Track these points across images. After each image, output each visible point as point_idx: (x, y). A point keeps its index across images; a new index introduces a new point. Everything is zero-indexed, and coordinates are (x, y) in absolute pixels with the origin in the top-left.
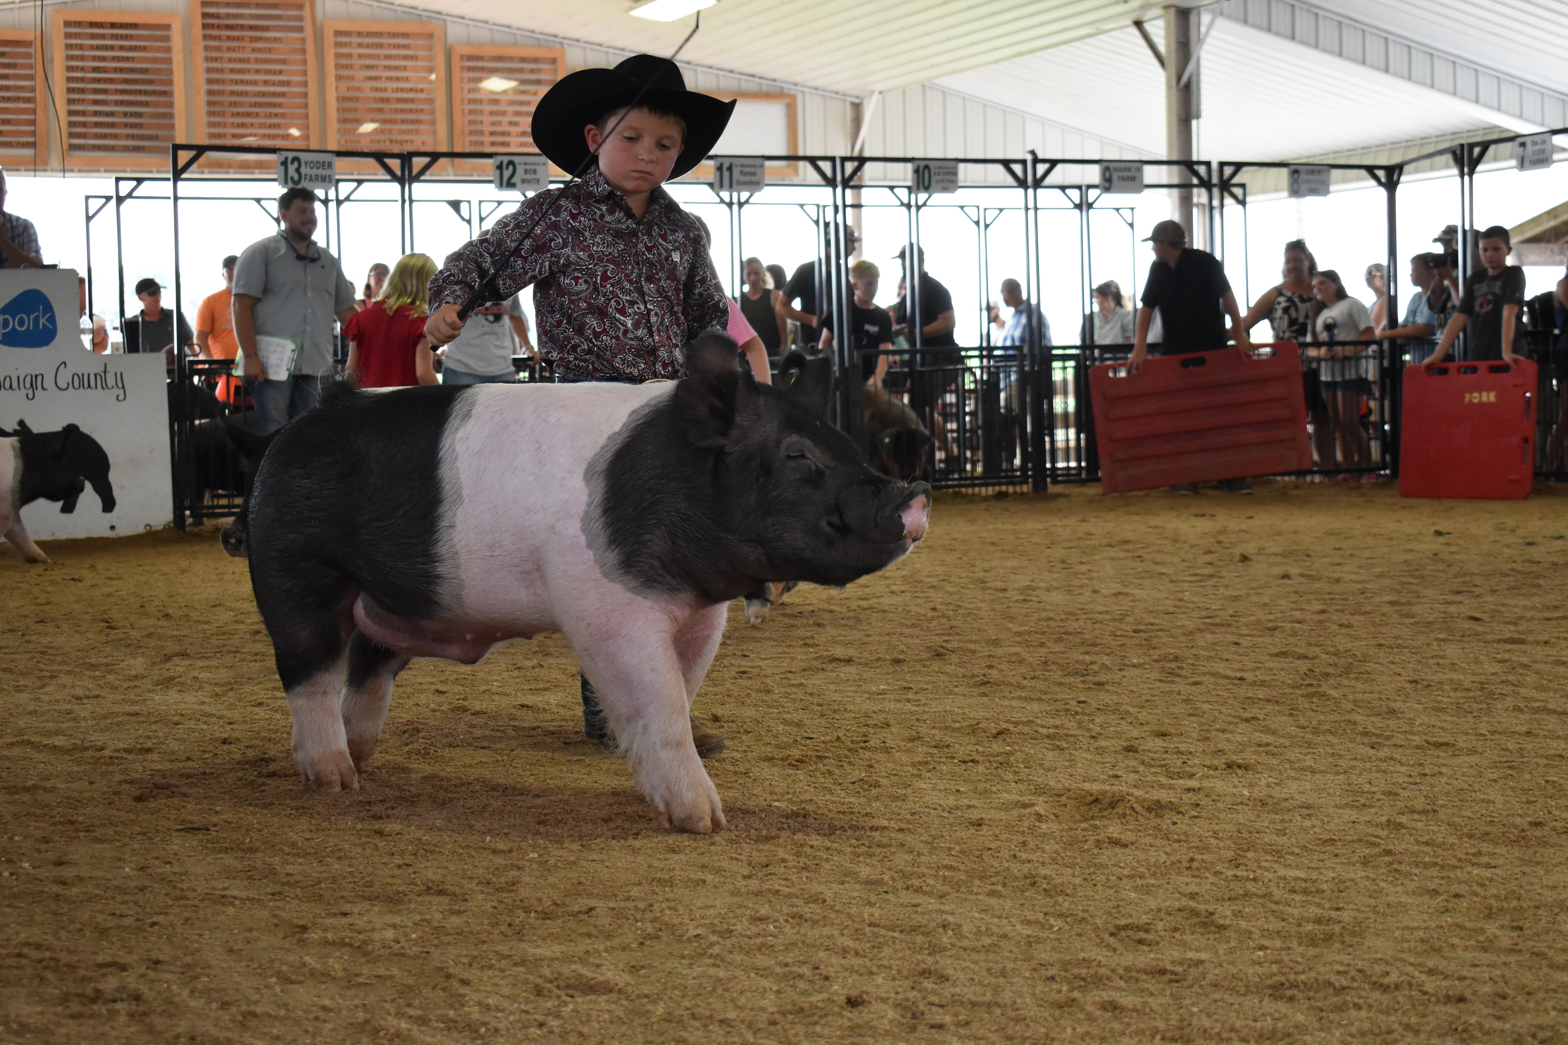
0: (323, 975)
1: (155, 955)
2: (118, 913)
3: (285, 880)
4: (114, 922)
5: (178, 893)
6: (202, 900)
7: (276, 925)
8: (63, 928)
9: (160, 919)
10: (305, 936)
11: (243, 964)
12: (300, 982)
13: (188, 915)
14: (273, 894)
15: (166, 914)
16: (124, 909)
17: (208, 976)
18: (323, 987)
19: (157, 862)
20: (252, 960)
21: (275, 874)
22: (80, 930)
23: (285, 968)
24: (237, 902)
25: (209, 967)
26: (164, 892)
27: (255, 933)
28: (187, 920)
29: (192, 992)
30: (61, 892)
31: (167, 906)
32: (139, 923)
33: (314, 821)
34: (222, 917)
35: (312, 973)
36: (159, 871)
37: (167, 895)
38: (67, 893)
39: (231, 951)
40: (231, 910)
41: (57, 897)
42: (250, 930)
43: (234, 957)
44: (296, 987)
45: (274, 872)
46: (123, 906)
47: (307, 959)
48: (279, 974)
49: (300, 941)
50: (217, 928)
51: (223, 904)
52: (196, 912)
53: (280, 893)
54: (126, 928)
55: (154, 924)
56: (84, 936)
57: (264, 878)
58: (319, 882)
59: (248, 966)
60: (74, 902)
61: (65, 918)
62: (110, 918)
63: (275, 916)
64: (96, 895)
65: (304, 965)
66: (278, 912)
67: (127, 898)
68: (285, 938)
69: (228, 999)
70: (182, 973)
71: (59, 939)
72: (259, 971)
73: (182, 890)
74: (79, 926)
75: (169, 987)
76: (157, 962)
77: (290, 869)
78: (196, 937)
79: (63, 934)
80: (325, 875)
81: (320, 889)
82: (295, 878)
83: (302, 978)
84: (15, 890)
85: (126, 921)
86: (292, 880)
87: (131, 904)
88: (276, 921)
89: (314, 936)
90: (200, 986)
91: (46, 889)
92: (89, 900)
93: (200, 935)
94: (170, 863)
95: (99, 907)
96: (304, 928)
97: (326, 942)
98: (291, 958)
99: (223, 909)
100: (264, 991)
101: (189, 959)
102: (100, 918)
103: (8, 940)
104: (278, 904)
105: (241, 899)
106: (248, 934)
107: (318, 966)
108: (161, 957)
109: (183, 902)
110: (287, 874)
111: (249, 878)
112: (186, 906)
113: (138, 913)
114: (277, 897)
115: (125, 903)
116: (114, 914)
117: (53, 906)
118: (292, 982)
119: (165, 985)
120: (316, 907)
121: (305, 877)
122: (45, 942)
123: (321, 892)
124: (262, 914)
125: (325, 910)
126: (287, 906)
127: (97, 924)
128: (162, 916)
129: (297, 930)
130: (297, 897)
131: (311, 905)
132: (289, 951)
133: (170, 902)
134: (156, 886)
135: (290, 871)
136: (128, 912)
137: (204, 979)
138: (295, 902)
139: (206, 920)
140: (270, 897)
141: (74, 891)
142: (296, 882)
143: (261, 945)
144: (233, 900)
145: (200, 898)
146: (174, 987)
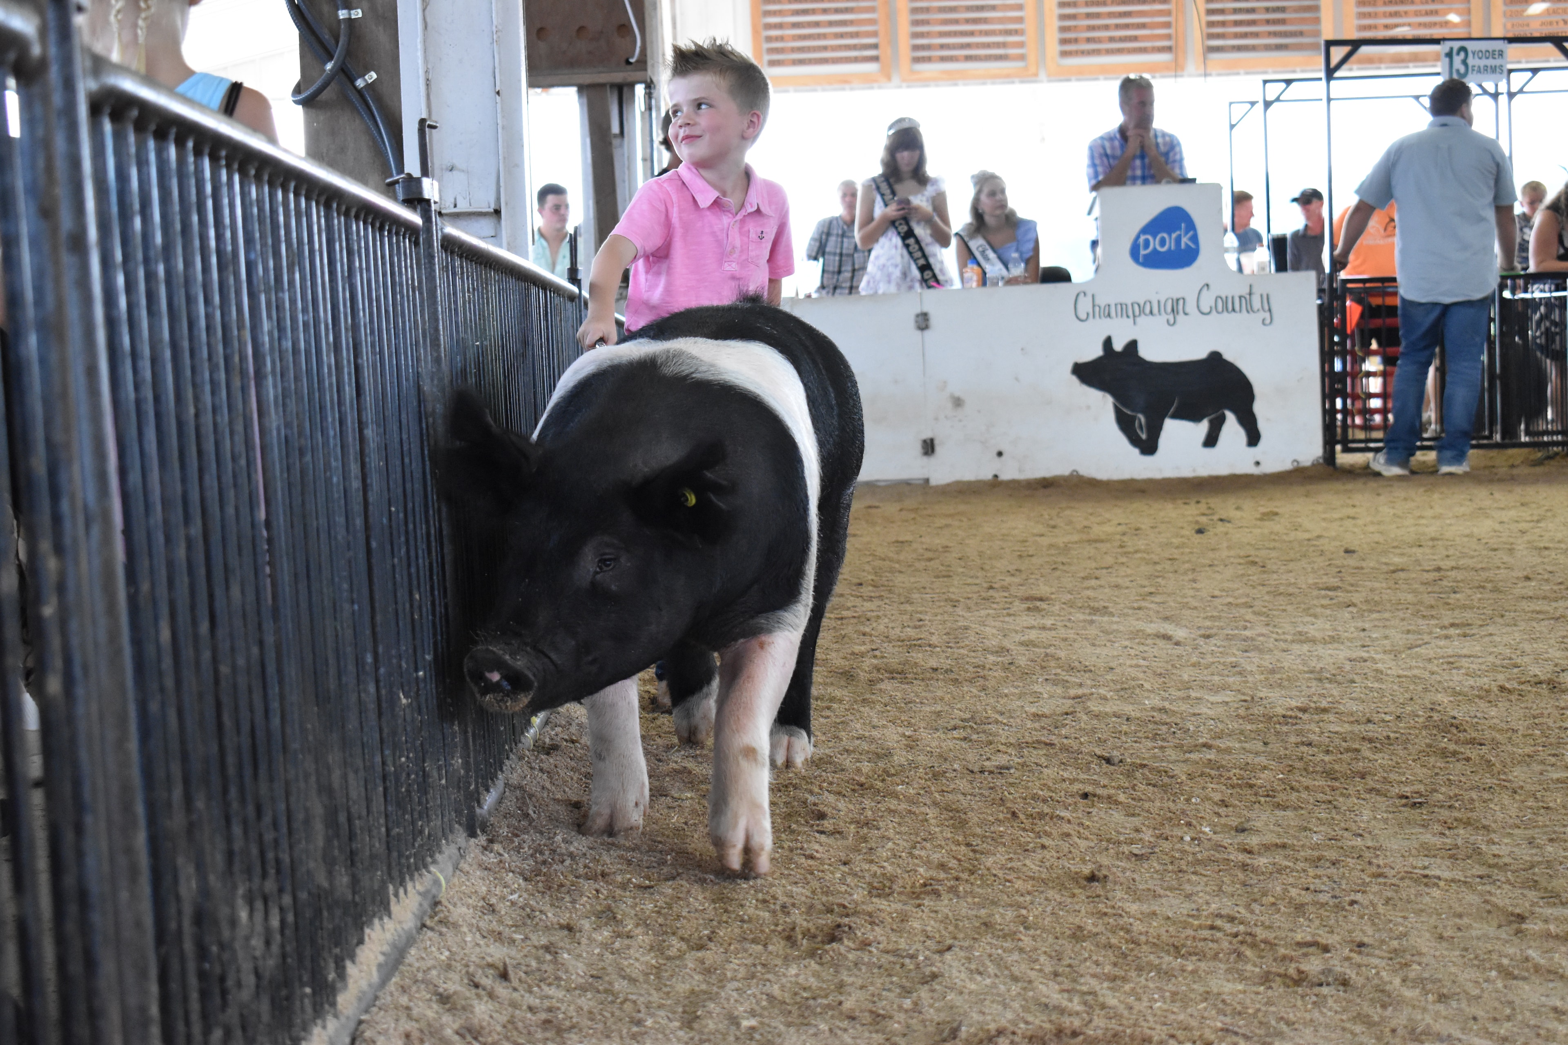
0: (1549, 972)
1: (1359, 937)
2: (1312, 887)
3: (1491, 862)
4: (1307, 897)
5: (1374, 869)
6: (1402, 879)
7: (1489, 912)
8: (1255, 901)
9: (1358, 897)
10: (1524, 926)
11: (1458, 953)
12: (1524, 979)
13: (1389, 894)
14: (1481, 877)
15: (1364, 892)
16: (1317, 884)
17: (1420, 964)
18: (1551, 985)
19: (1346, 834)
20: (1466, 950)
21: (1480, 854)
22: (1274, 904)
23: (1505, 961)
24: (1442, 883)
25: (1420, 954)
26: (1359, 867)
27: (1466, 920)
28: (1388, 901)
29: (1404, 981)
30: (1249, 861)
31: (1364, 884)
32: (1337, 901)
33: (1517, 797)
34: (1427, 899)
35: (1537, 969)
36: (1350, 843)
37: (1363, 871)
38: (1256, 863)
39: (1441, 937)
40: (1436, 893)
41: (1244, 867)
42: (1460, 916)
43: (1445, 944)
44: (1520, 983)
45: (1477, 851)
46: (1317, 881)
47: (1531, 953)
48: (1500, 968)
49: (1518, 932)
50: (1422, 911)
51: (1426, 885)
52: (1396, 892)
53: (1489, 876)
54: (1323, 905)
55: (1353, 903)
56: (1278, 911)
57: (1469, 857)
58: (1532, 867)
59: (1464, 957)
60: (1263, 873)
61: (1256, 890)
62: (1304, 892)
63: (1486, 902)
64: (1286, 867)
65: (1527, 959)
66: (1488, 897)
67: (1320, 872)
68: (1500, 926)
69: (1445, 991)
70: (1391, 959)
71: (1252, 912)
72: (1476, 962)
73: (1379, 866)
74: (1272, 900)
75: (1378, 973)
76: (1361, 945)
77: (1495, 849)
78: (1400, 920)
79: (1256, 907)
80: (1536, 858)
81: (1534, 874)
82: (1507, 860)
83: (1526, 974)
84: (1199, 856)
85: (1323, 898)
86: (1501, 862)
87: (1325, 879)
88: (1489, 907)
89: (1533, 926)
90: (1412, 975)
91: (1232, 857)
92: (1279, 871)
93: (1405, 918)
94: (1361, 835)
95: (1291, 880)
96: (1521, 918)
97: (1549, 935)
98: (1511, 951)
99: (1427, 890)
100: (1485, 985)
101: (1395, 944)
102: (1294, 892)
103: (1198, 910)
104: (1488, 888)
105: (1446, 880)
106: (1457, 920)
107: (1542, 962)
108: (1366, 940)
109: (1381, 880)
110: (1494, 856)
111: (1451, 857)
112: (1385, 884)
113: (1333, 889)
114: (1485, 881)
115: (1317, 877)
116: (1308, 889)
117: (1241, 876)
118: (1515, 978)
119: (1374, 971)
120: (1532, 895)
121: (1515, 859)
122: (1237, 915)
123: (1536, 878)
124: (1471, 898)
125: (1543, 898)
126: (1498, 892)
127: (1291, 898)
128: (1360, 894)
129: (1513, 918)
130: (1508, 882)
131: (1525, 892)
132: (1507, 942)
133: (1368, 880)
134: (1349, 860)
135: (1496, 852)
136: (1323, 887)
137: (1415, 967)
138: (1507, 887)
139: (1409, 901)
140: (1478, 880)
141: (1262, 861)
142: (1506, 864)
143: (1474, 933)
144: (1436, 881)
145: (1400, 876)
146: (1384, 974)
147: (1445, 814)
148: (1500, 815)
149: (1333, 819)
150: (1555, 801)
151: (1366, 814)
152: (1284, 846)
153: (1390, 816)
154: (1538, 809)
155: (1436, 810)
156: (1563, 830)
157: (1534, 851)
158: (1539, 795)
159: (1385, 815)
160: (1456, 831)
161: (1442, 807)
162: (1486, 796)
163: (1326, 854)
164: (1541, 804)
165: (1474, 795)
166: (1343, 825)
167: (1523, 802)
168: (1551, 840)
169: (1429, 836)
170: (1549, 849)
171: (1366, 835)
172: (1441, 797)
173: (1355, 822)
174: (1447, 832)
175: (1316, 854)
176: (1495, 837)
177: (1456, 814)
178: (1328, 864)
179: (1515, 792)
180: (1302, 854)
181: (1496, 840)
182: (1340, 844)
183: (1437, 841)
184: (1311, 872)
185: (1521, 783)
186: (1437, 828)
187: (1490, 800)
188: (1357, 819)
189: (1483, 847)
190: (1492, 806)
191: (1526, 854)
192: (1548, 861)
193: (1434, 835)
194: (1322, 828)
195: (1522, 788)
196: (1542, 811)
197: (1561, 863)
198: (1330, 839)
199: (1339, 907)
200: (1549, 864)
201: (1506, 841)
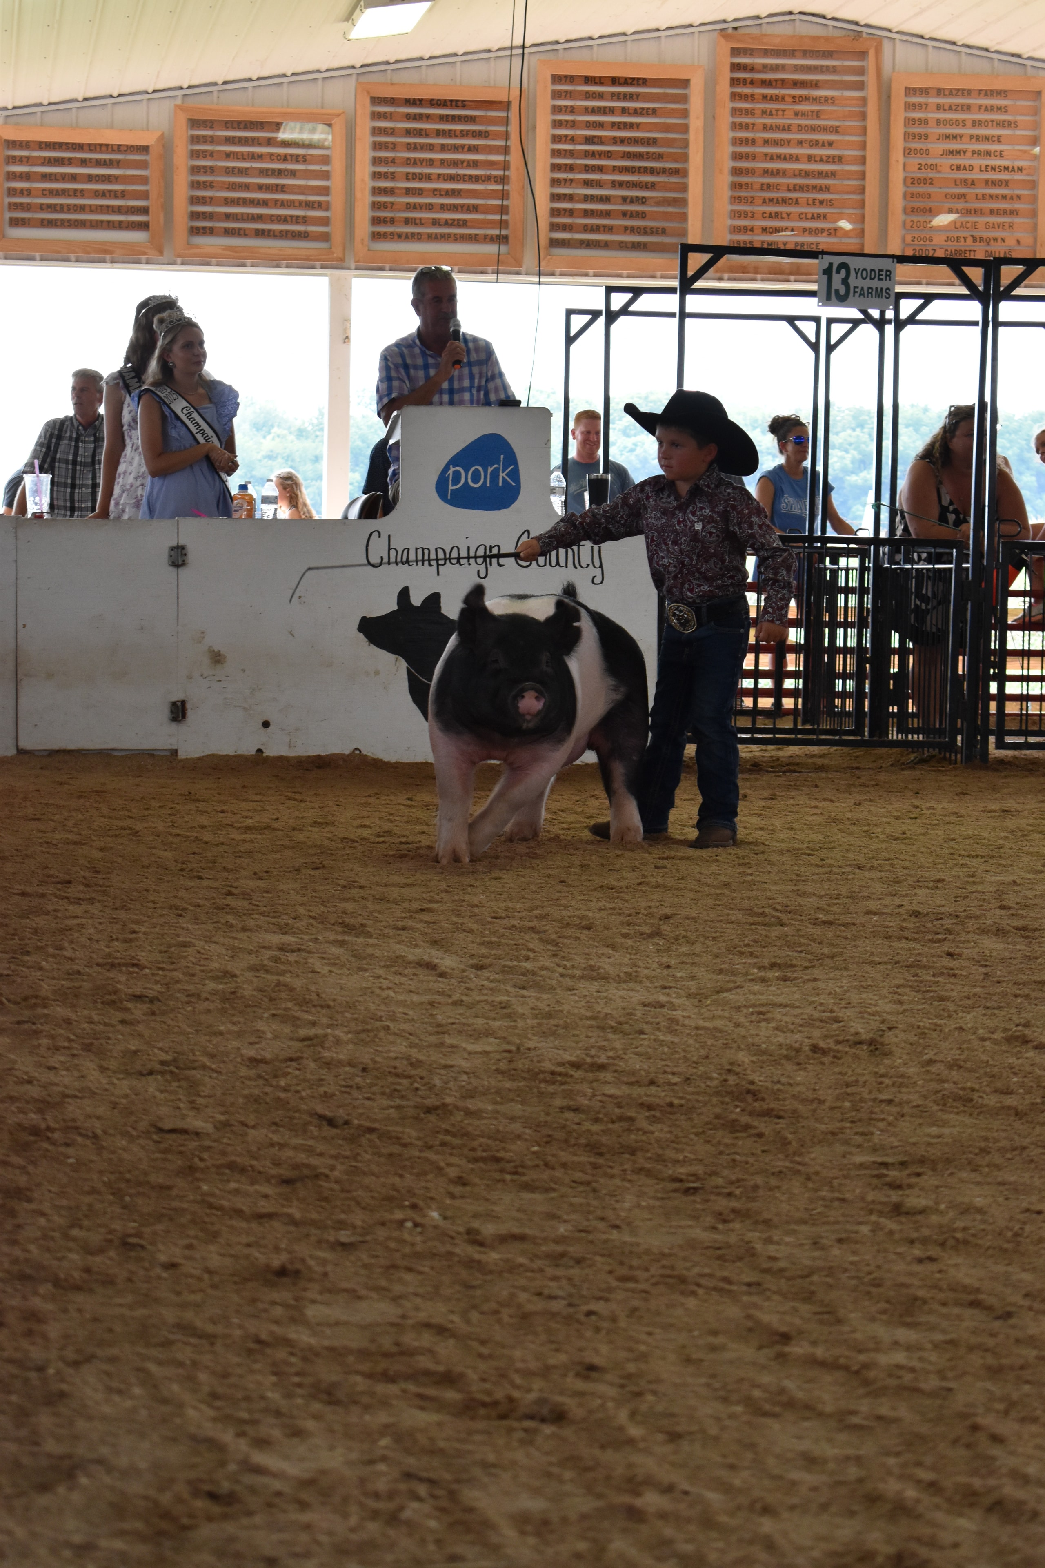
0: (807, 1407)
1: (590, 1356)
2: (546, 1291)
3: (766, 1265)
4: (539, 1305)
5: (623, 1271)
6: (655, 1284)
7: (750, 1330)
8: (474, 1307)
9: (600, 1305)
10: (787, 1349)
11: (703, 1380)
12: (775, 1415)
13: (636, 1303)
14: (749, 1285)
15: (607, 1300)
16: (553, 1288)
17: (654, 1393)
18: (806, 1424)
19: (601, 1225)
20: (713, 1376)
21: (753, 1255)
22: (496, 1312)
23: (757, 1393)
24: (700, 1291)
25: (658, 1380)
26: (607, 1268)
27: (721, 1339)
28: (635, 1309)
29: (633, 1414)
30: (477, 1256)
31: (610, 1290)
32: (571, 1310)
33: (810, 1185)
34: (679, 1311)
35: (791, 1404)
36: (604, 1237)
37: (611, 1272)
38: (485, 1257)
39: (688, 1361)
40: (692, 1302)
41: (471, 1264)
42: (715, 1333)
43: (691, 1368)
44: (768, 1421)
45: (752, 1253)
46: (553, 1284)
47: (788, 1384)
48: (748, 1401)
49: (781, 1357)
50: (672, 1325)
51: (683, 1293)
52: (646, 1300)
53: (758, 1284)
54: (553, 1315)
55: (590, 1313)
56: (499, 1321)
57: (740, 1259)
58: (812, 1273)
59: (708, 1385)
60: (491, 1272)
61: (479, 1292)
62: (535, 1298)
63: (749, 1317)
64: (521, 1265)
65: (782, 1391)
66: (752, 1312)
67: (559, 1272)
68: (760, 1348)
69: (679, 1428)
70: (622, 1386)
71: (468, 1322)
72: (722, 1393)
73: (631, 1268)
74: (496, 1306)
75: (602, 1405)
76: (592, 1368)
77: (772, 1250)
78: (644, 1337)
79: (474, 1316)
80: (820, 1263)
81: (811, 1283)
82: (782, 1264)
83: (777, 1409)
84: (419, 1247)
85: (557, 1306)
86: (776, 1266)
87: (564, 1282)
88: (750, 1324)
89: (797, 1349)
90: (644, 1406)
91: (458, 1249)
92: (511, 1270)
93: (650, 1334)
94: (616, 1227)
95: (522, 1282)
96: (786, 1338)
97: (814, 1360)
98: (766, 1379)
99: (683, 1299)
100: (727, 1422)
101: (631, 1368)
102: (523, 1297)
104: (754, 1299)
106: (711, 1339)
107: (800, 1395)
108: (597, 1361)
109: (630, 1285)
110: (771, 1258)
111: (719, 1258)
112: (633, 1291)
113: (571, 1295)
114: (753, 1289)
115: (555, 1278)
116: (540, 1294)
117: (465, 1274)
118: (765, 1414)
119: (599, 1401)
120: (805, 1309)
121: (794, 1263)
122: (450, 1326)
123: (813, 1288)
124: (733, 1311)
125: (816, 1313)
126: (766, 1304)
127: (519, 1306)
128: (602, 1303)
129: (777, 1338)
130: (779, 1292)
131: (797, 1305)
132: (764, 1367)
133: (614, 1283)
134: (598, 1258)
135: (773, 1254)
136: (560, 1293)
137: (650, 1398)
138: (776, 1297)
139: (658, 1313)
140: (745, 1288)
141: (493, 1257)
142: (782, 1270)
143: (728, 1355)
144: (695, 1288)
145: (654, 1280)
146: (610, 1405)
147: (722, 1204)
148: (785, 1207)
149: (588, 1204)
150: (854, 1191)
151: (629, 1201)
152: (522, 1238)
153: (658, 1203)
154: (832, 1200)
155: (713, 1198)
156: (856, 1228)
157: (817, 1254)
158: (836, 1183)
159: (651, 1202)
160: (731, 1225)
161: (718, 1194)
162: (774, 1182)
163: (571, 1249)
164: (837, 1195)
165: (759, 1180)
166: (599, 1213)
167: (816, 1190)
168: (840, 1241)
169: (698, 1231)
170: (836, 1252)
171: (624, 1227)
172: (720, 1181)
173: (614, 1209)
174: (720, 1226)
175: (559, 1249)
176: (776, 1235)
177: (735, 1204)
178: (571, 1263)
179: (808, 1179)
180: (544, 1248)
181: (776, 1238)
182: (591, 1237)
183: (706, 1236)
184: (550, 1271)
185: (818, 1168)
186: (709, 1220)
187: (778, 1187)
188: (618, 1206)
189: (759, 1247)
190: (778, 1195)
191: (807, 1257)
192: (831, 1268)
193: (705, 1229)
194: (573, 1217)
195: (817, 1173)
196: (836, 1203)
197: (845, 1270)
198: (581, 1231)
199: (569, 1320)
200: (830, 1271)
201: (787, 1239)
